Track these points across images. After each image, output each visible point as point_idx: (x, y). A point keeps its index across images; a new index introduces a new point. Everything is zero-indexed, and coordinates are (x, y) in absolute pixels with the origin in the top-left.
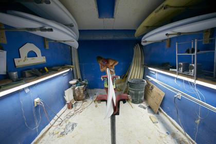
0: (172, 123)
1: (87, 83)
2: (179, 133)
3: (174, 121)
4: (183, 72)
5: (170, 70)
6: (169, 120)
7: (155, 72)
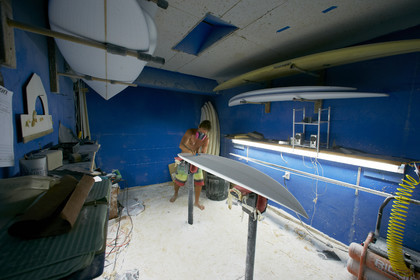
0: (280, 214)
1: (119, 176)
2: (290, 223)
3: (281, 211)
4: (302, 143)
5: (280, 142)
6: (275, 211)
7: (245, 147)
